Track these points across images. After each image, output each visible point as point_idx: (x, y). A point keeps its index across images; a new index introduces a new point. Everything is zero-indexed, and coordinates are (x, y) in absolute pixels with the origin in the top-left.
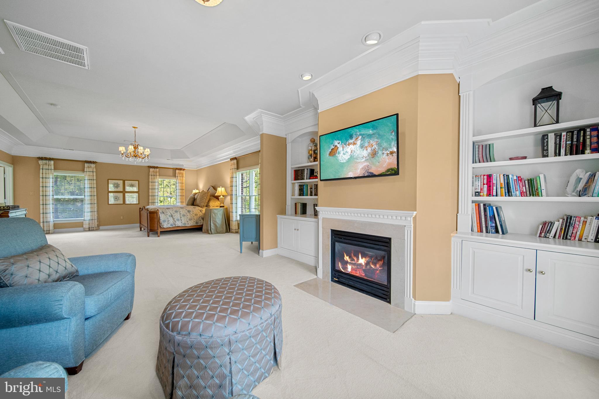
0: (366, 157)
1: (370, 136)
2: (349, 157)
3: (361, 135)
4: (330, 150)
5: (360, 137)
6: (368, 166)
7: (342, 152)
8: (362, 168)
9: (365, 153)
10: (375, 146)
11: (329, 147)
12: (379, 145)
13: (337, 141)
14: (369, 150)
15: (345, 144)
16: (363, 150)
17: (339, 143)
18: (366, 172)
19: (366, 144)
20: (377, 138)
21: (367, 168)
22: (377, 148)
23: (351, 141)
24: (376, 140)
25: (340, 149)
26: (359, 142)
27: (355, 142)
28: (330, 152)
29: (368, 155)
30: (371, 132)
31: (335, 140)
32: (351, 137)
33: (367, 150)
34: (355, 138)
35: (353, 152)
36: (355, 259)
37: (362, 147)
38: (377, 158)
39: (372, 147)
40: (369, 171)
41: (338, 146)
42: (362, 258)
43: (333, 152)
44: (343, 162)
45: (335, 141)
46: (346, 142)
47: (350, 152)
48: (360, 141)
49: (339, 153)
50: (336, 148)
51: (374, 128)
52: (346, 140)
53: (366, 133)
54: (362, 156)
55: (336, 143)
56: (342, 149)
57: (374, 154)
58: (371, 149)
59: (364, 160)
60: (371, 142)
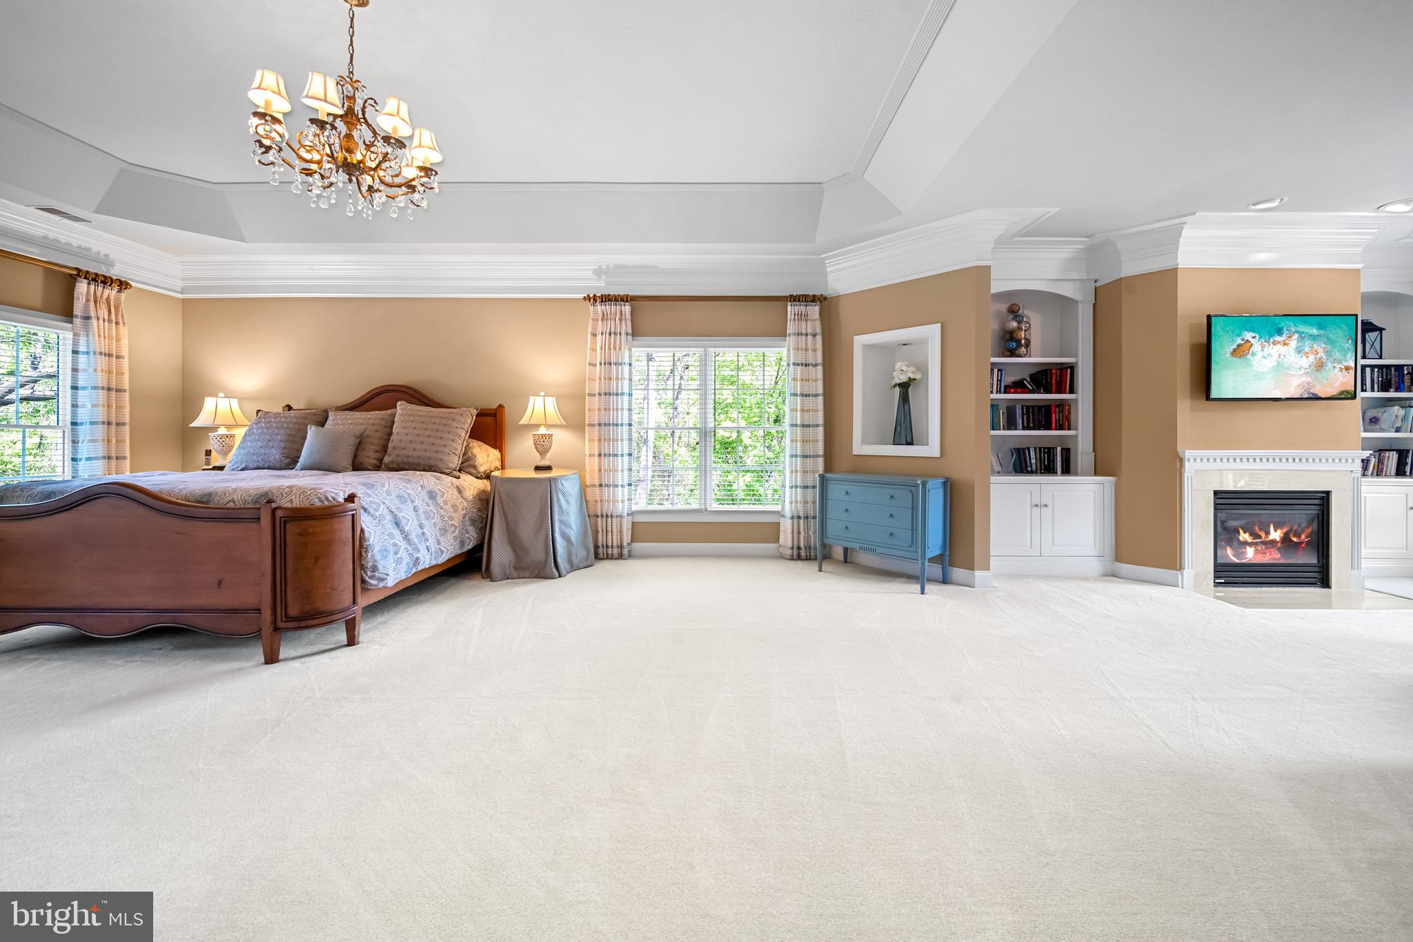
0: (1306, 369)
1: (1314, 338)
2: (1276, 364)
3: (1297, 332)
4: (1235, 346)
5: (1296, 336)
6: (1309, 383)
7: (1260, 354)
8: (1299, 385)
9: (1306, 362)
10: (1321, 354)
11: (1233, 341)
12: (1327, 352)
13: (1251, 333)
14: (1312, 358)
15: (1268, 342)
16: (1302, 357)
17: (1254, 337)
18: (1306, 393)
19: (1307, 349)
20: (1325, 343)
21: (1307, 385)
22: (1324, 357)
23: (1278, 338)
24: (1323, 345)
25: (1257, 347)
26: (1293, 343)
27: (1287, 342)
28: (1234, 350)
29: (1310, 366)
30: (1315, 331)
31: (1247, 330)
32: (1279, 332)
33: (1307, 357)
34: (1286, 334)
35: (1282, 357)
36: (1263, 535)
37: (1299, 351)
38: (1324, 373)
39: (1317, 354)
40: (1311, 391)
41: (1253, 341)
42: (1275, 531)
43: (1240, 351)
44: (1261, 370)
45: (1247, 332)
46: (1270, 338)
47: (1276, 357)
48: (1296, 341)
49: (1254, 354)
50: (1248, 345)
51: (1320, 326)
52: (1268, 334)
53: (1307, 331)
54: (1299, 366)
55: (1248, 336)
56: (1260, 348)
57: (1320, 366)
58: (1316, 358)
59: (1302, 372)
60: (1315, 346)
